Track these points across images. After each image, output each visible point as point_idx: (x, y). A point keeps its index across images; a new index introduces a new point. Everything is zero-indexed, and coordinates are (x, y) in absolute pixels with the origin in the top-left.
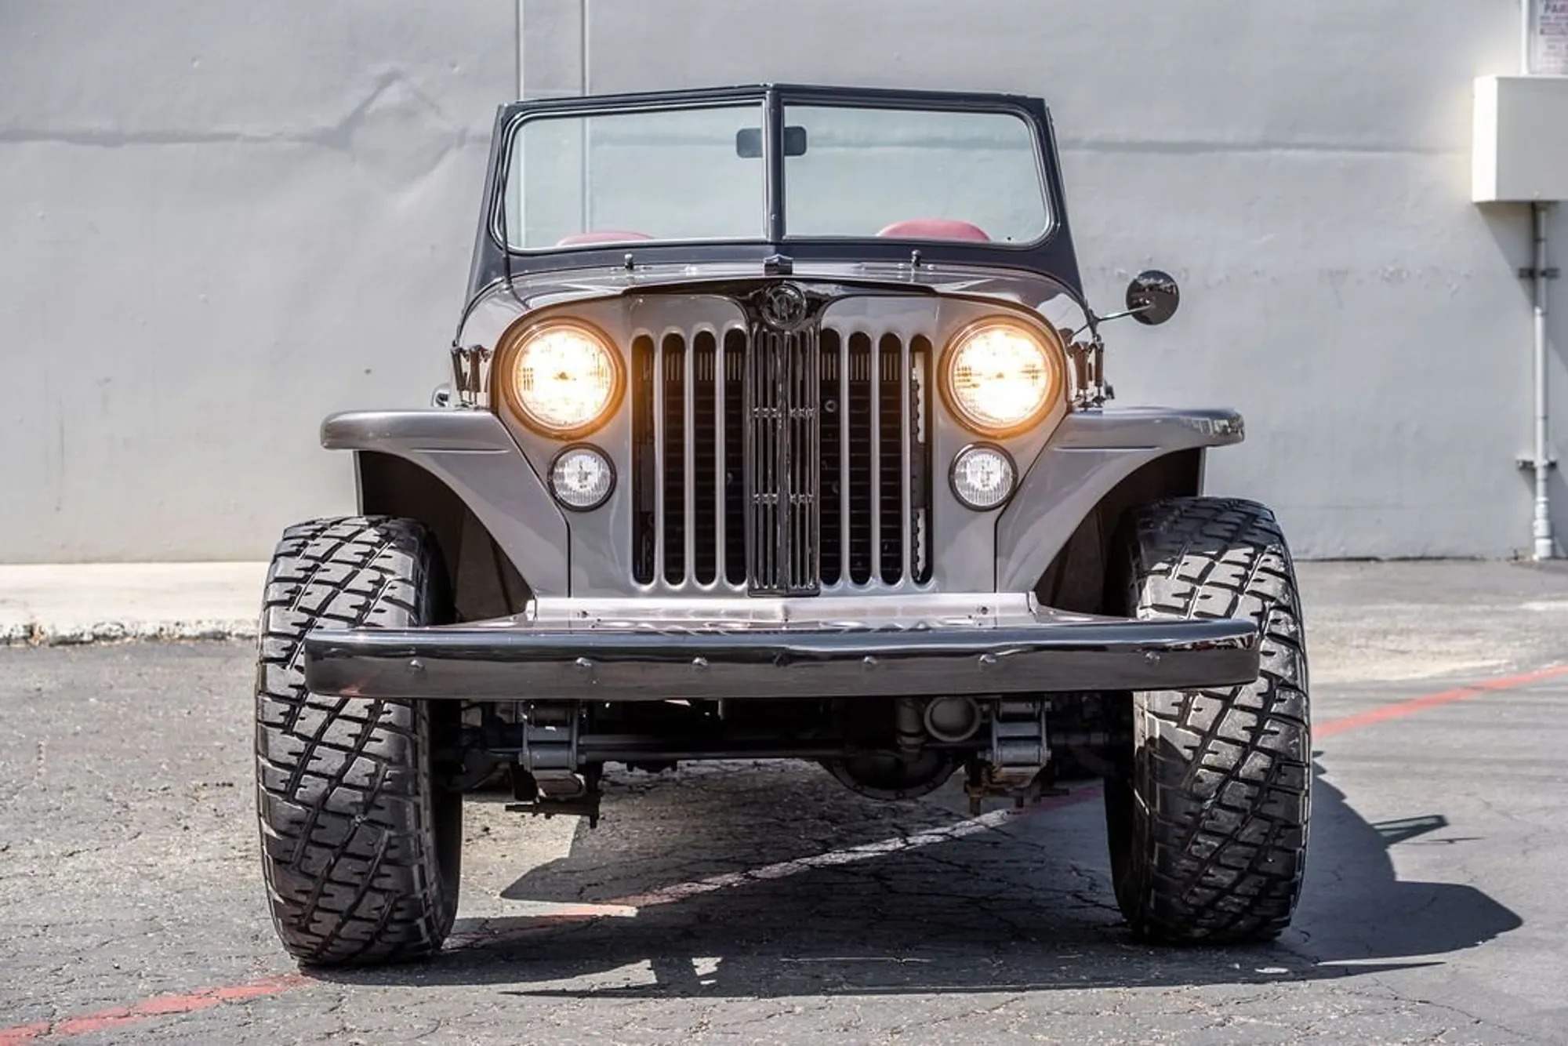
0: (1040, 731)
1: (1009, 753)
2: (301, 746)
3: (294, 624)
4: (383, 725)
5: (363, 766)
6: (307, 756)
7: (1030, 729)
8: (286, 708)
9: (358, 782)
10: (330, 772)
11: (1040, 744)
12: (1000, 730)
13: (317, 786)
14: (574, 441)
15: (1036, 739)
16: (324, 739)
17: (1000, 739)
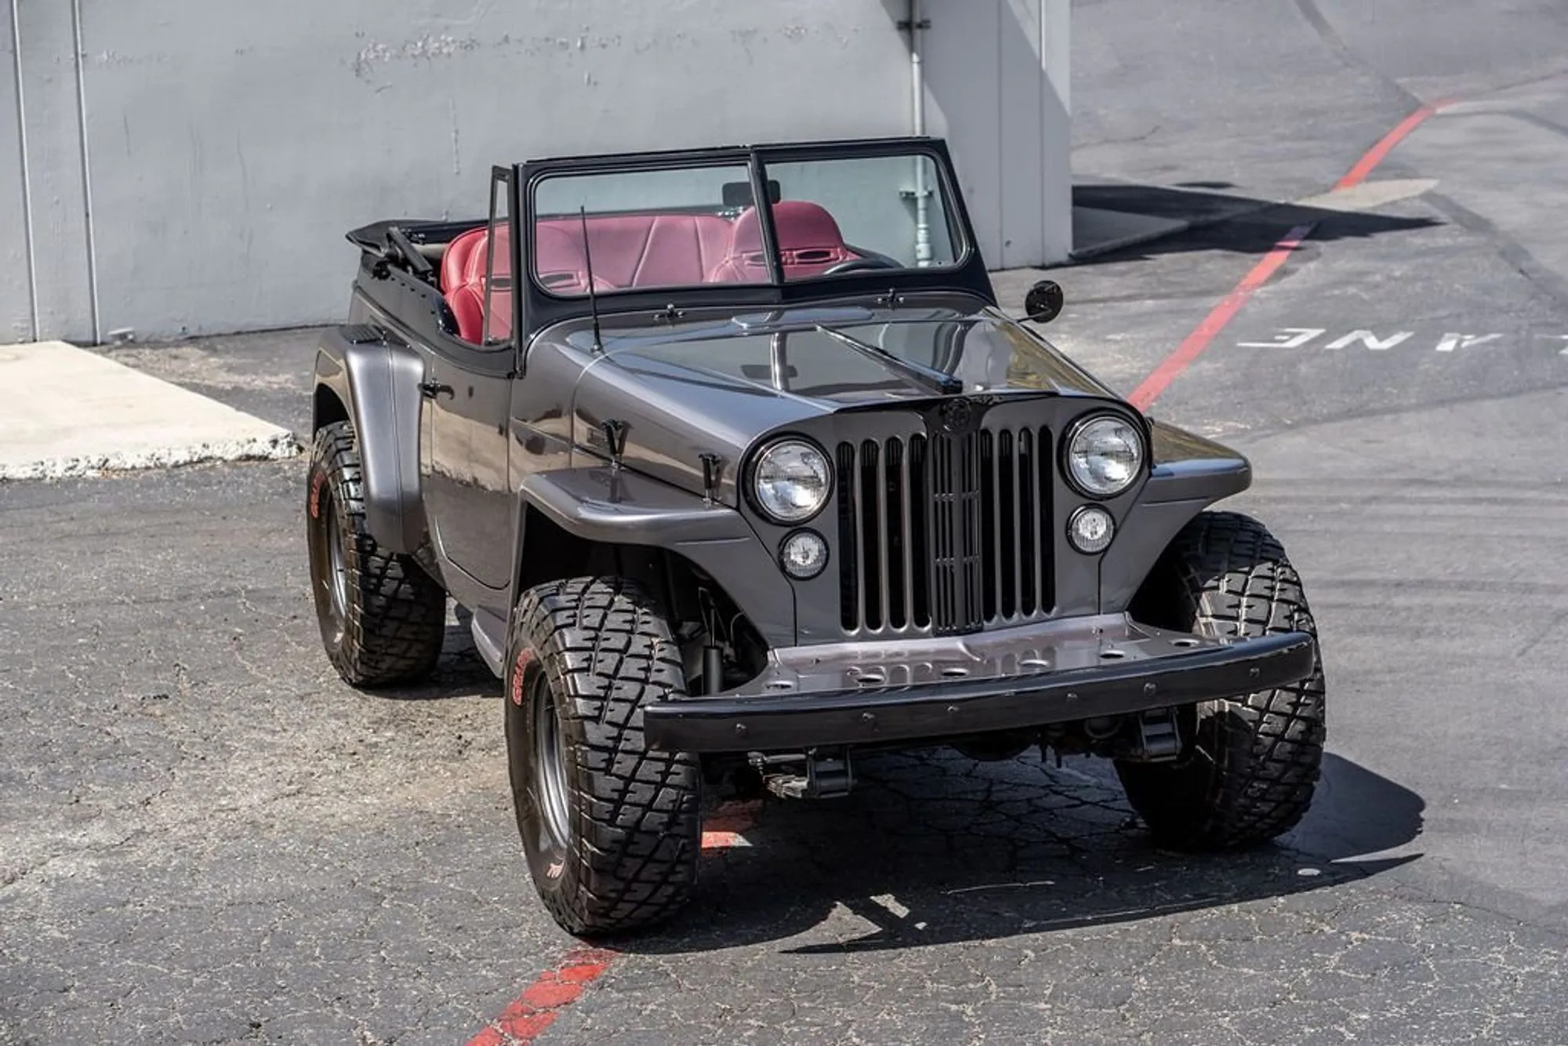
0: (1173, 728)
1: (1155, 748)
2: (620, 784)
3: (599, 688)
4: (679, 762)
5: (666, 796)
6: (624, 792)
7: (1165, 728)
8: (606, 756)
9: (665, 808)
10: (643, 802)
11: (1175, 738)
12: (1147, 731)
13: (634, 813)
14: (799, 527)
15: (1171, 736)
16: (637, 777)
17: (1148, 738)
